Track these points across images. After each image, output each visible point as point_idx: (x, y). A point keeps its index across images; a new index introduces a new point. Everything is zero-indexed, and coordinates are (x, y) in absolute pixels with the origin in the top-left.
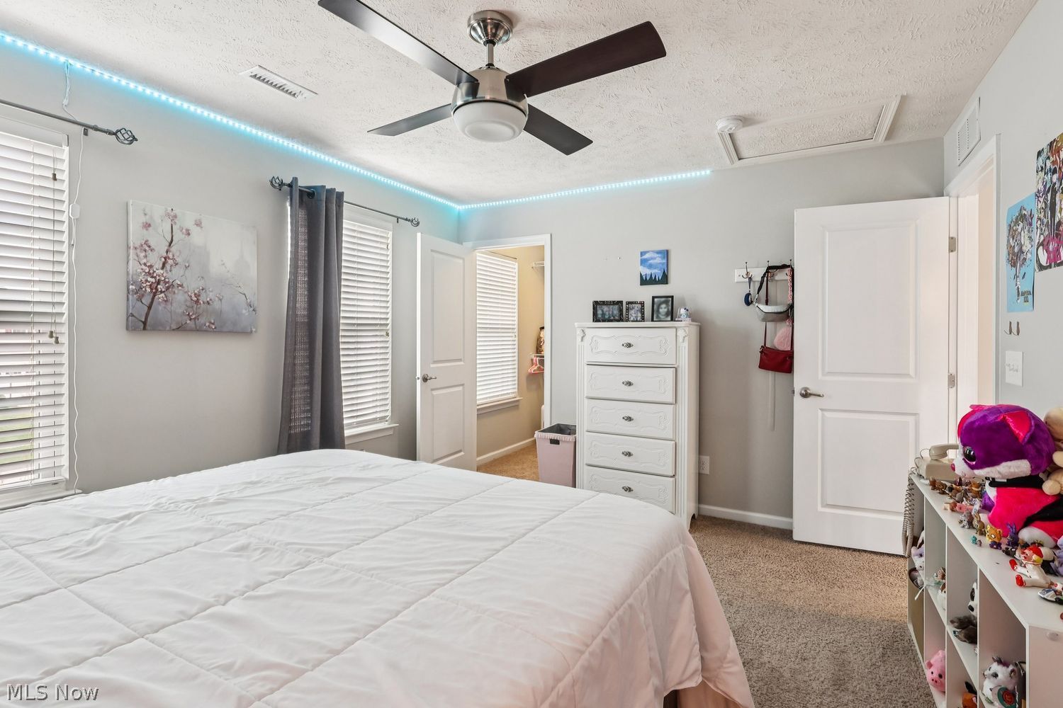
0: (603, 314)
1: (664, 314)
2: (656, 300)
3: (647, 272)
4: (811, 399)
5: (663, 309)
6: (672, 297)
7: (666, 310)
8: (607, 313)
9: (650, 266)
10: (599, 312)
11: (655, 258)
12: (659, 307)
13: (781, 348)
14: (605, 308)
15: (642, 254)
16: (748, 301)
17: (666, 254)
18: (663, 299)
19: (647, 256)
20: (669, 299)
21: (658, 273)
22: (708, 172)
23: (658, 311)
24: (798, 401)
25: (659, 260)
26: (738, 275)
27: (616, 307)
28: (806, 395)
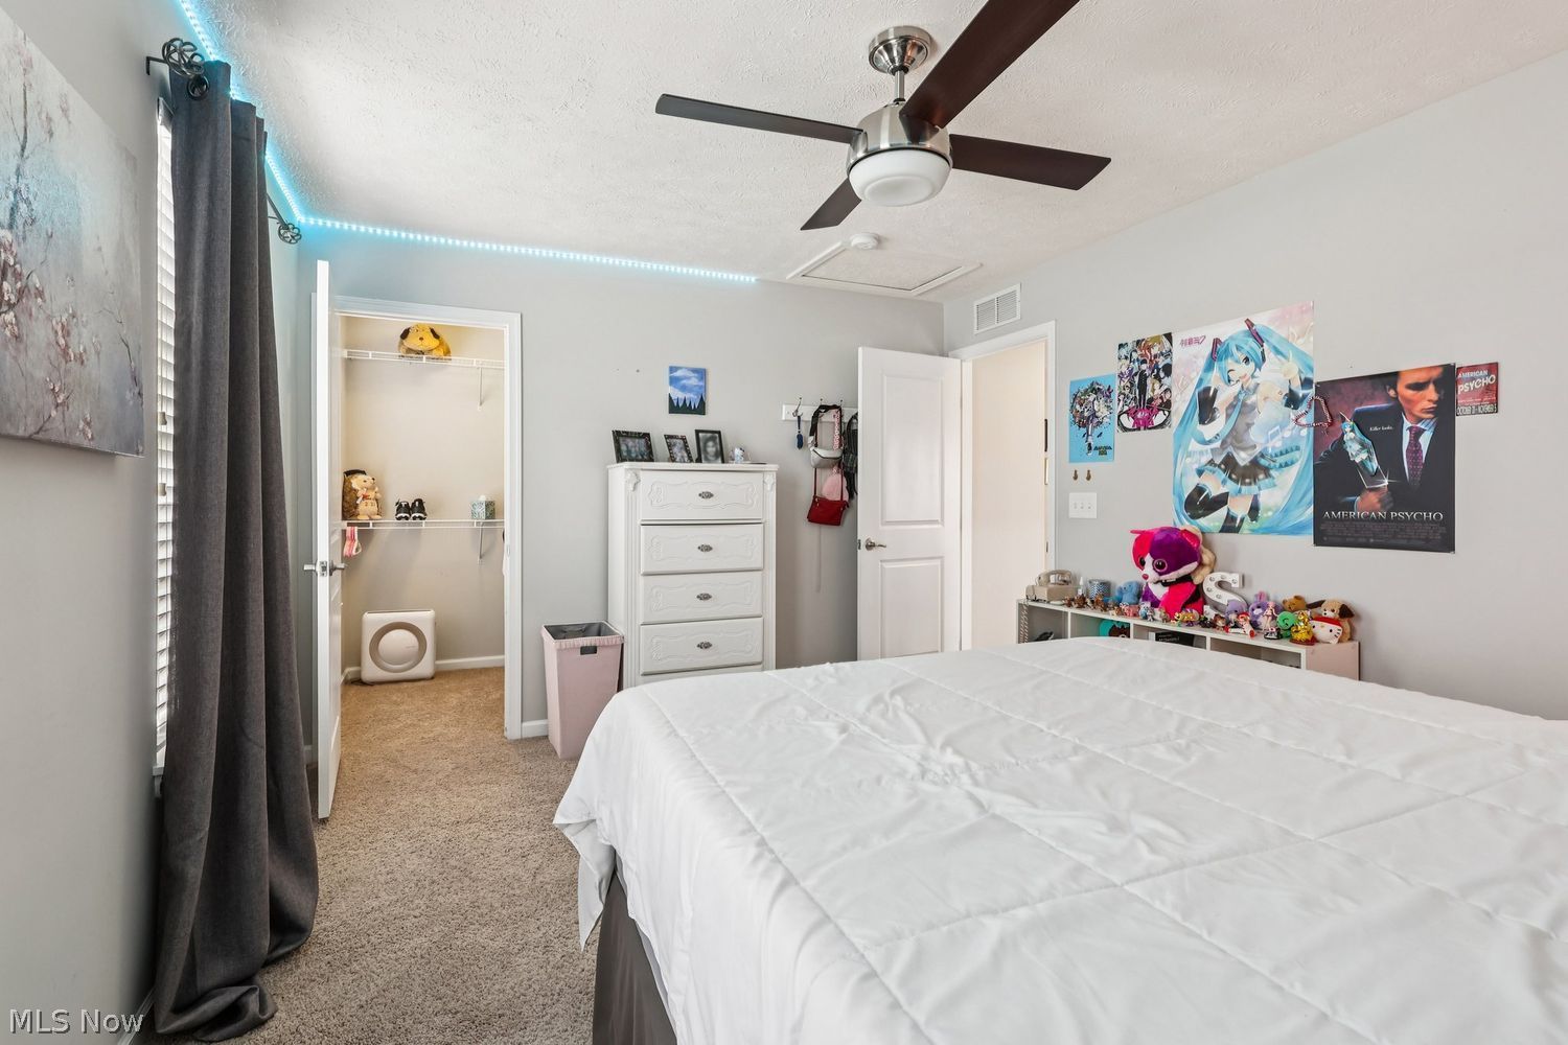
0: (629, 451)
1: (713, 454)
2: (700, 434)
3: (678, 395)
4: (874, 550)
5: (711, 448)
6: (719, 433)
7: (714, 449)
8: (633, 450)
9: (684, 388)
10: (624, 448)
11: (689, 378)
12: (705, 444)
13: (830, 498)
14: (630, 443)
15: (673, 369)
16: (801, 443)
17: (702, 373)
18: (709, 435)
19: (678, 374)
20: (716, 435)
21: (693, 398)
22: (753, 279)
23: (705, 450)
24: (862, 553)
25: (694, 381)
26: (786, 412)
27: (643, 441)
28: (870, 546)
